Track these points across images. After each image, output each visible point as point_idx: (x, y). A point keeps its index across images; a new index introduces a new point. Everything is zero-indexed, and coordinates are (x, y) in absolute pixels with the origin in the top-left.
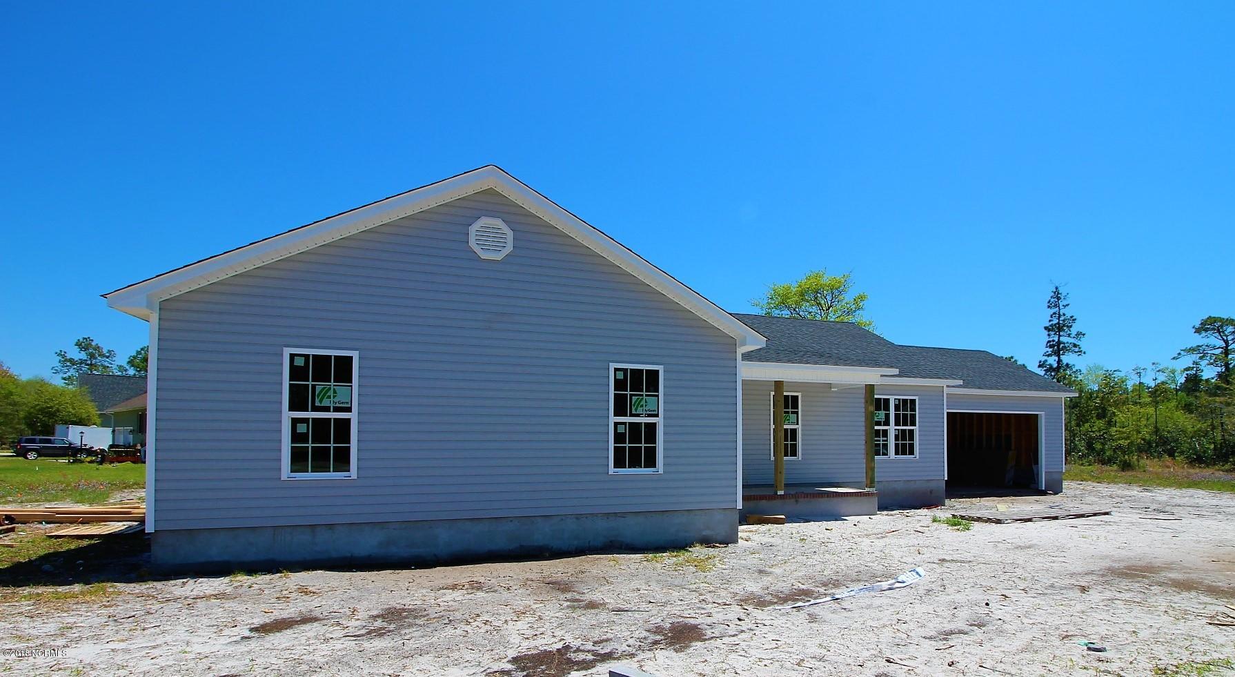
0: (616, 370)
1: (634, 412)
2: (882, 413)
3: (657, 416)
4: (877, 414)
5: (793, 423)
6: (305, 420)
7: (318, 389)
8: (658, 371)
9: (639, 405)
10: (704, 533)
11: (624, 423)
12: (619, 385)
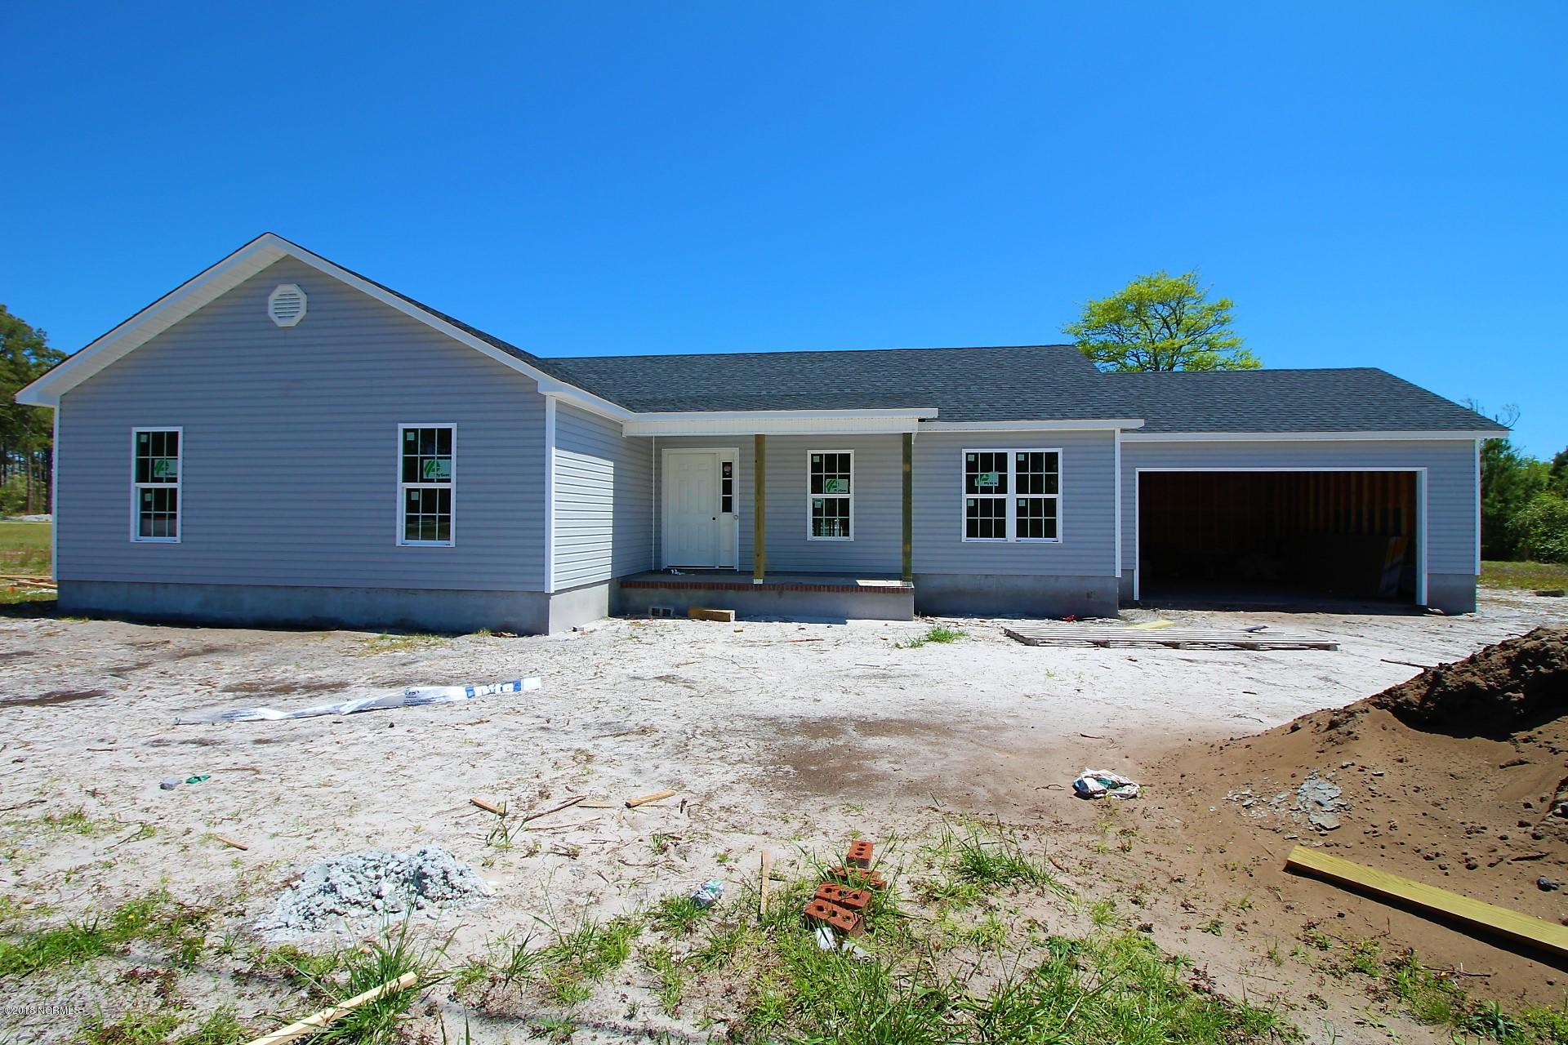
0: (406, 431)
1: (425, 477)
2: (993, 477)
3: (449, 481)
4: (985, 477)
5: (842, 491)
6: (149, 490)
7: (156, 461)
8: (451, 429)
9: (431, 469)
10: (506, 619)
11: (418, 490)
12: (409, 447)
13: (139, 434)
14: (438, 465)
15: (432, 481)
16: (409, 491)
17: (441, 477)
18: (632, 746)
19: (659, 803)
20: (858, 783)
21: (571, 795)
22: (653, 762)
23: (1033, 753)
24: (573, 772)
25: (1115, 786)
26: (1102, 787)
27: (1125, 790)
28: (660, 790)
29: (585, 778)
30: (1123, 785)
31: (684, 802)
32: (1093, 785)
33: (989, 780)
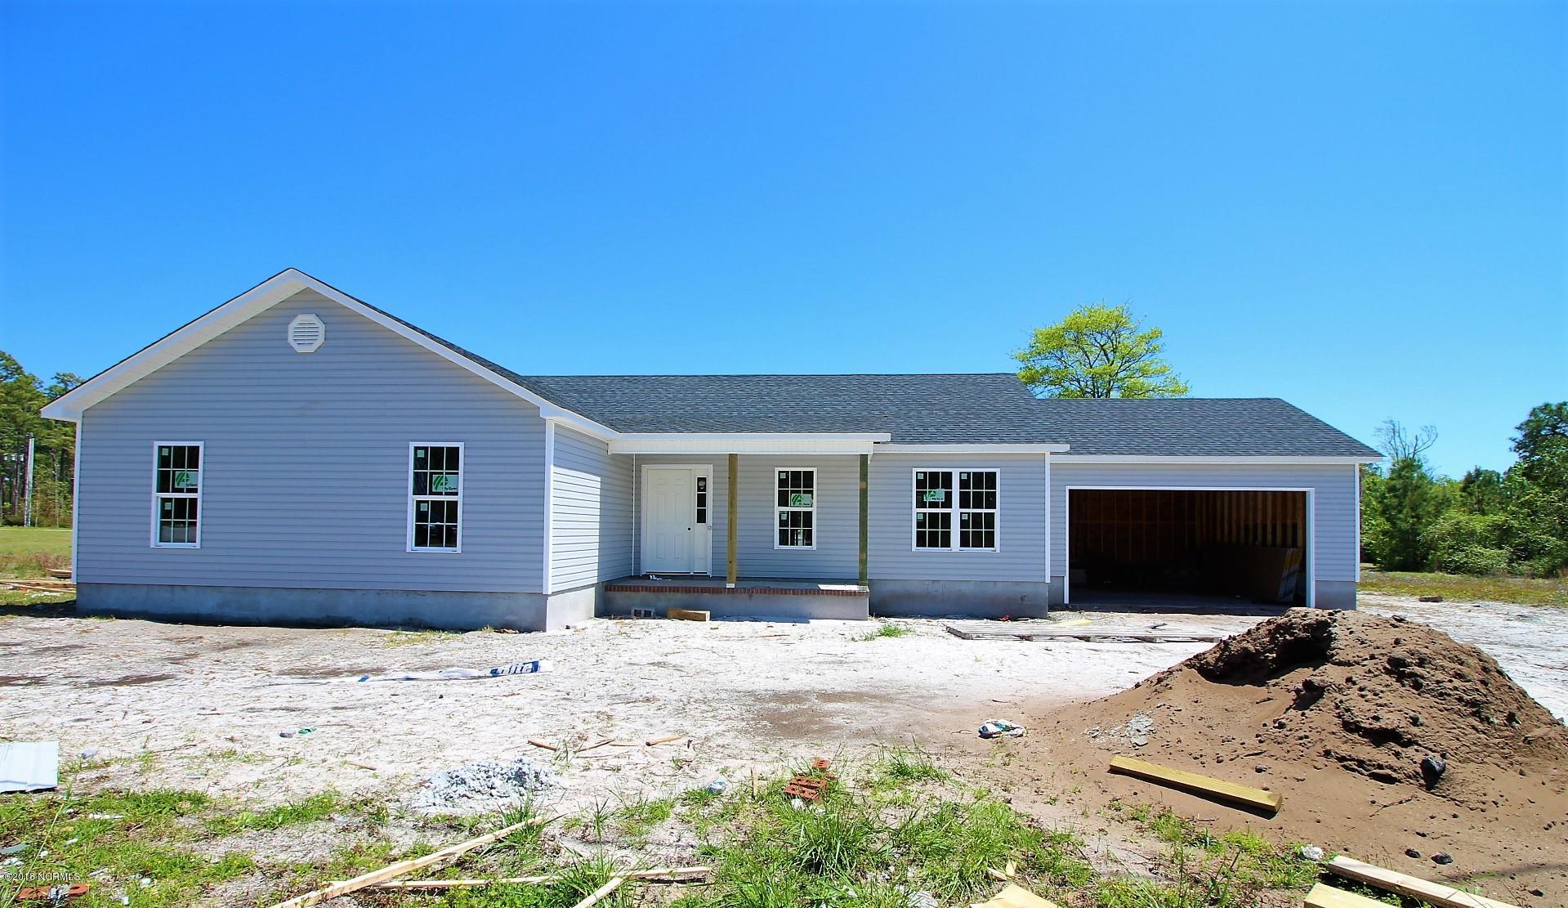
0: (416, 449)
1: (434, 490)
2: (939, 494)
3: (456, 494)
4: (932, 493)
5: (806, 505)
6: (169, 500)
7: (177, 473)
8: (458, 448)
9: (439, 483)
10: (506, 618)
11: (427, 502)
12: (419, 463)
13: (161, 448)
14: (446, 480)
15: (441, 494)
16: (419, 503)
17: (449, 491)
18: (642, 709)
19: (671, 743)
20: (819, 731)
21: (603, 739)
22: (660, 719)
23: (953, 712)
24: (601, 725)
25: (1007, 729)
26: (998, 730)
27: (1014, 732)
28: (669, 735)
29: (610, 729)
30: (1014, 729)
31: (690, 741)
32: (992, 729)
33: (918, 729)
